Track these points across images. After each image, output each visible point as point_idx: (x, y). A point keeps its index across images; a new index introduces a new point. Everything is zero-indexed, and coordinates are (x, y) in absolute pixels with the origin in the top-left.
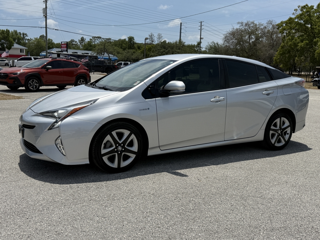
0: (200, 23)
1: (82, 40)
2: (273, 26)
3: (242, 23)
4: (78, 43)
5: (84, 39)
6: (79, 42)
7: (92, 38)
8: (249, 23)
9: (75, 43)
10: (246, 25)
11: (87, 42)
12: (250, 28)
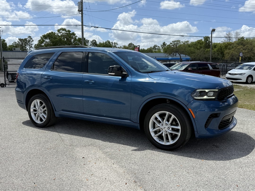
1: (164, 44)
4: (160, 48)
5: (166, 44)
6: (161, 46)
9: (157, 48)
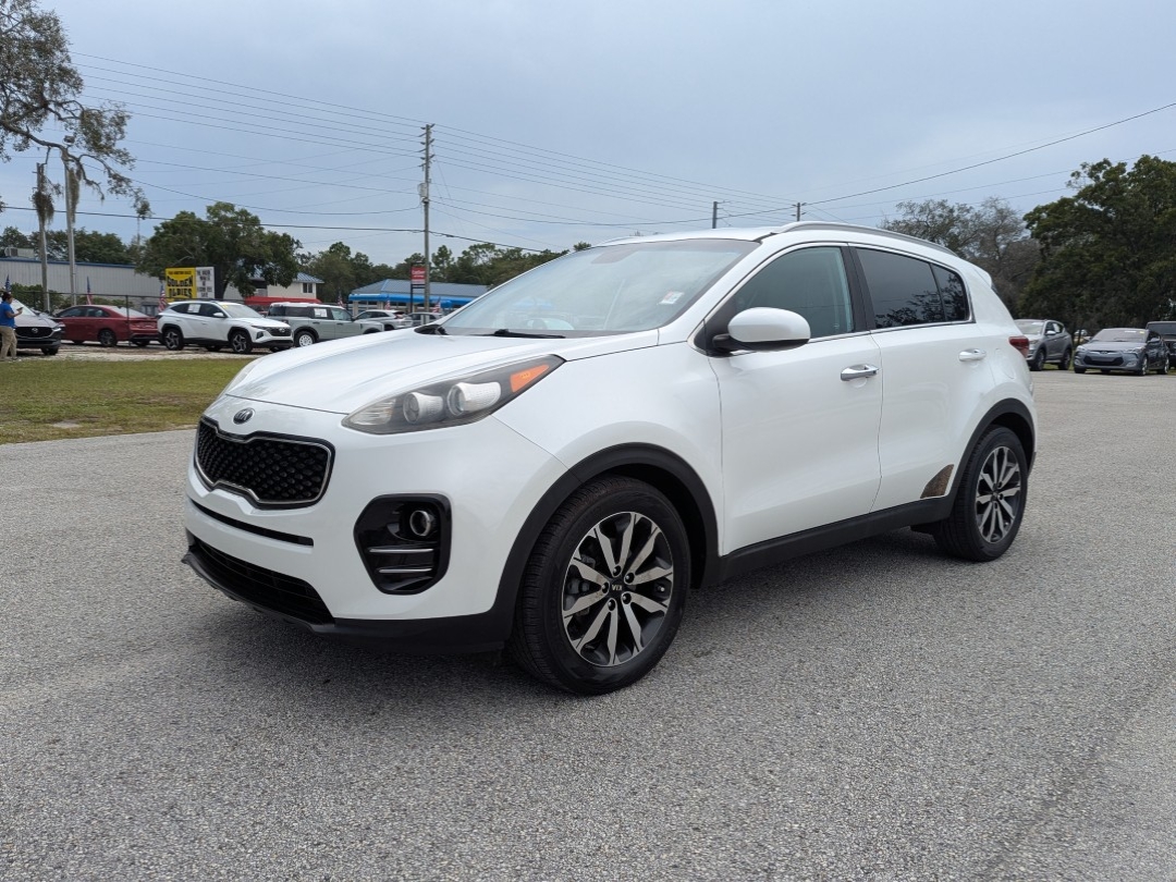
0: (796, 209)
1: (444, 253)
2: (1000, 212)
3: (911, 207)
5: (448, 252)
7: (468, 250)
8: (931, 207)
10: (922, 210)
11: (456, 260)
12: (933, 218)
